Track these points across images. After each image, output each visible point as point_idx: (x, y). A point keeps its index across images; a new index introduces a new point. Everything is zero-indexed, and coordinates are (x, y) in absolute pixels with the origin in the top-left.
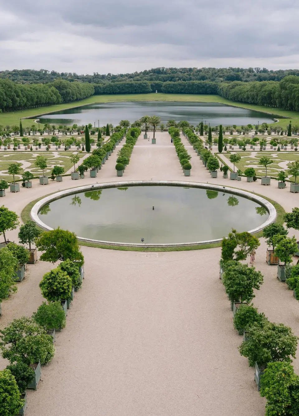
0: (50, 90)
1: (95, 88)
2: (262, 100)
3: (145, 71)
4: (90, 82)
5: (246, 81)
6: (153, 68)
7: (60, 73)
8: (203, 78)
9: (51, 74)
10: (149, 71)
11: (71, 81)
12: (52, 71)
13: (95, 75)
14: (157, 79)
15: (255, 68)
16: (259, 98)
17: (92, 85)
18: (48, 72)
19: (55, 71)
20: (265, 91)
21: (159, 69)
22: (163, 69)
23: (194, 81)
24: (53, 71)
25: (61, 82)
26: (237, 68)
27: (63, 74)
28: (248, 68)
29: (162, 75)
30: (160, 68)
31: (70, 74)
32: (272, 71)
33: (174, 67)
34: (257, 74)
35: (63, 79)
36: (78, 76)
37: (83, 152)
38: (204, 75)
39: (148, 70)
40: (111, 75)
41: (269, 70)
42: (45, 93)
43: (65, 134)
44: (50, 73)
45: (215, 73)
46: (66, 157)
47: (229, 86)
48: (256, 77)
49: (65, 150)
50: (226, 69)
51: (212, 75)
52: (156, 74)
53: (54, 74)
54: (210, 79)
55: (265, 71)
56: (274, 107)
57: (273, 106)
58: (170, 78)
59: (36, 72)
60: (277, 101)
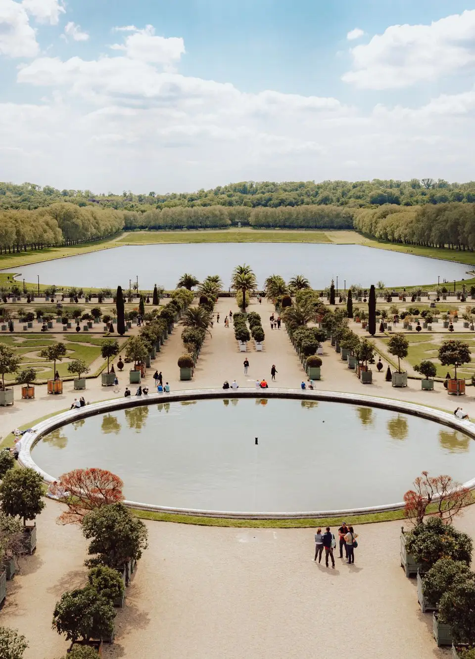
0: (41, 220)
1: (126, 218)
2: (440, 237)
3: (219, 189)
4: (116, 208)
5: (407, 204)
6: (233, 183)
7: (61, 190)
8: (326, 201)
9: (44, 191)
10: (226, 188)
11: (82, 205)
12: (45, 186)
13: (125, 195)
14: (240, 202)
15: (423, 180)
16: (433, 234)
17: (121, 213)
18: (37, 188)
19: (52, 187)
20: (447, 221)
21: (245, 185)
22: (251, 186)
23: (309, 207)
24: (47, 186)
25: (63, 208)
26: (388, 180)
27: (65, 193)
28: (409, 180)
29: (249, 196)
30: (246, 182)
31: (79, 192)
32: (455, 185)
33: (271, 181)
34: (426, 191)
35: (66, 201)
36: (94, 197)
37: (112, 334)
38: (327, 195)
39: (223, 187)
40: (156, 196)
41: (450, 183)
42: (32, 226)
43: (74, 302)
44: (42, 190)
45: (349, 191)
46: (79, 343)
47: (375, 213)
48: (426, 198)
49: (76, 332)
50: (368, 183)
51: (344, 194)
52: (239, 194)
53: (49, 192)
54: (338, 201)
55: (442, 185)
56: (464, 250)
57: (462, 248)
58: (265, 200)
59: (15, 188)
60: (469, 239)
